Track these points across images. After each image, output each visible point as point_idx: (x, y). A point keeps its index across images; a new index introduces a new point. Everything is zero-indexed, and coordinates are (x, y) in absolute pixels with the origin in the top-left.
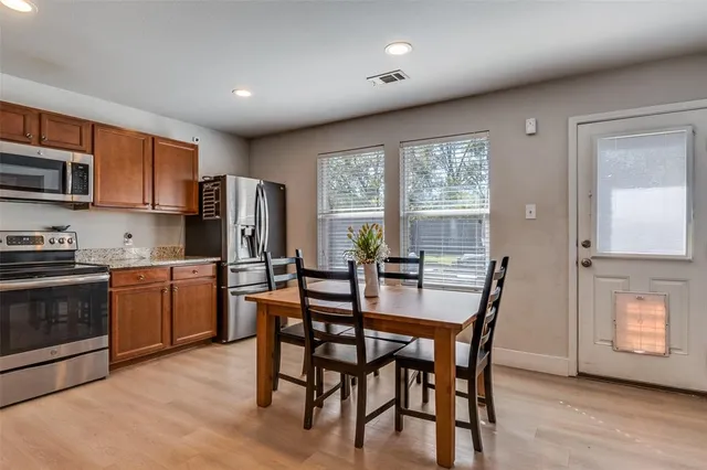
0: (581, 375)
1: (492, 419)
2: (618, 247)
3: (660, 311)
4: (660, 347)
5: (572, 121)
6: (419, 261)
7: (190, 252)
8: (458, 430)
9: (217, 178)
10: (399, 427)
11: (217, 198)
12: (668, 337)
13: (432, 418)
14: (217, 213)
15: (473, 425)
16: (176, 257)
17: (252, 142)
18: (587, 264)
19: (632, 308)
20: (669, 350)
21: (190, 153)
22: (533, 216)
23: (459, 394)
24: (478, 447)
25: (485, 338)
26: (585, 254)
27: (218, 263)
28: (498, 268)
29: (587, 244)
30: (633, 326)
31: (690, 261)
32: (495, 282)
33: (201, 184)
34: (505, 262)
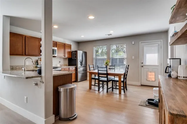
0: (142, 85)
1: (127, 90)
2: (147, 64)
3: (154, 74)
4: (154, 80)
5: (140, 42)
6: (115, 66)
7: (69, 65)
8: (122, 90)
9: (75, 51)
10: (113, 91)
11: (75, 55)
12: (155, 78)
13: (118, 89)
14: (76, 58)
15: (124, 89)
16: (67, 66)
17: (79, 43)
18: (142, 67)
19: (150, 74)
20: (155, 80)
21: (70, 46)
22: (134, 58)
23: (122, 89)
24: (124, 92)
25: (125, 77)
26: (142, 65)
27: (76, 67)
28: (127, 66)
29: (142, 63)
30: (150, 77)
31: (158, 66)
32: (127, 68)
33: (72, 52)
34: (129, 66)
